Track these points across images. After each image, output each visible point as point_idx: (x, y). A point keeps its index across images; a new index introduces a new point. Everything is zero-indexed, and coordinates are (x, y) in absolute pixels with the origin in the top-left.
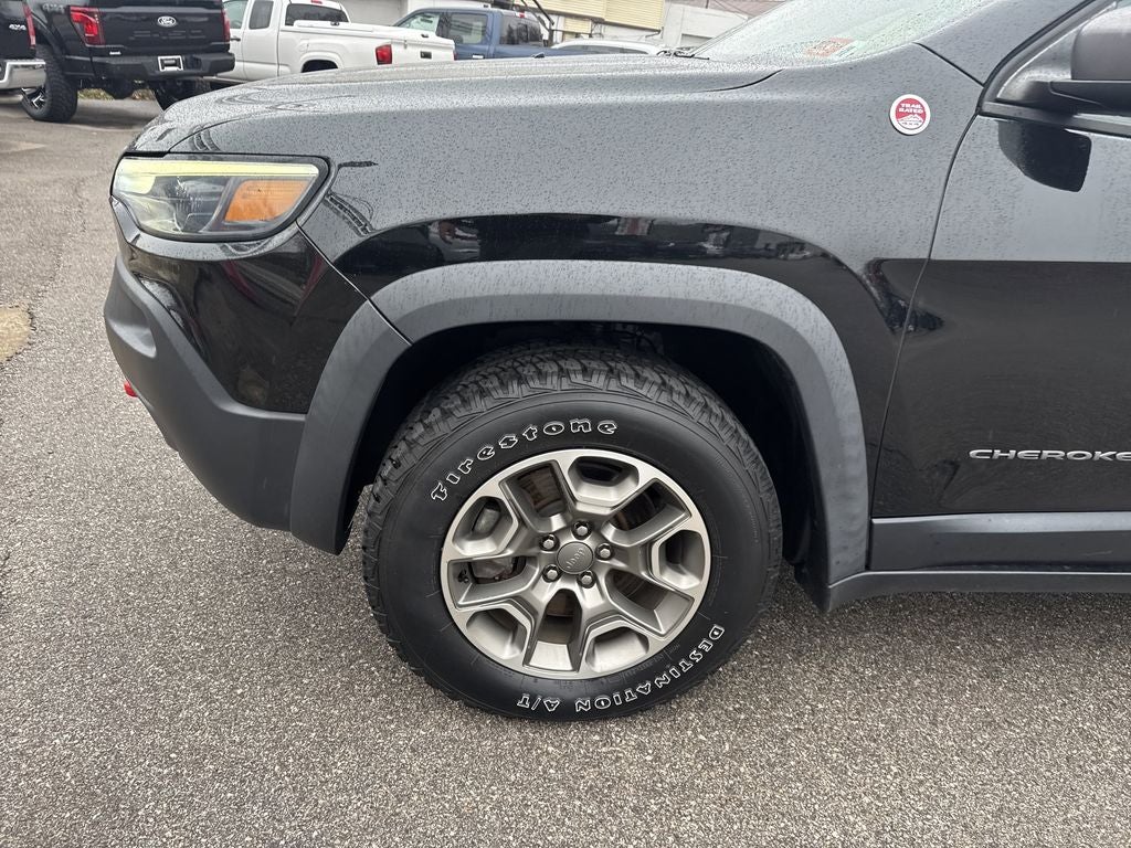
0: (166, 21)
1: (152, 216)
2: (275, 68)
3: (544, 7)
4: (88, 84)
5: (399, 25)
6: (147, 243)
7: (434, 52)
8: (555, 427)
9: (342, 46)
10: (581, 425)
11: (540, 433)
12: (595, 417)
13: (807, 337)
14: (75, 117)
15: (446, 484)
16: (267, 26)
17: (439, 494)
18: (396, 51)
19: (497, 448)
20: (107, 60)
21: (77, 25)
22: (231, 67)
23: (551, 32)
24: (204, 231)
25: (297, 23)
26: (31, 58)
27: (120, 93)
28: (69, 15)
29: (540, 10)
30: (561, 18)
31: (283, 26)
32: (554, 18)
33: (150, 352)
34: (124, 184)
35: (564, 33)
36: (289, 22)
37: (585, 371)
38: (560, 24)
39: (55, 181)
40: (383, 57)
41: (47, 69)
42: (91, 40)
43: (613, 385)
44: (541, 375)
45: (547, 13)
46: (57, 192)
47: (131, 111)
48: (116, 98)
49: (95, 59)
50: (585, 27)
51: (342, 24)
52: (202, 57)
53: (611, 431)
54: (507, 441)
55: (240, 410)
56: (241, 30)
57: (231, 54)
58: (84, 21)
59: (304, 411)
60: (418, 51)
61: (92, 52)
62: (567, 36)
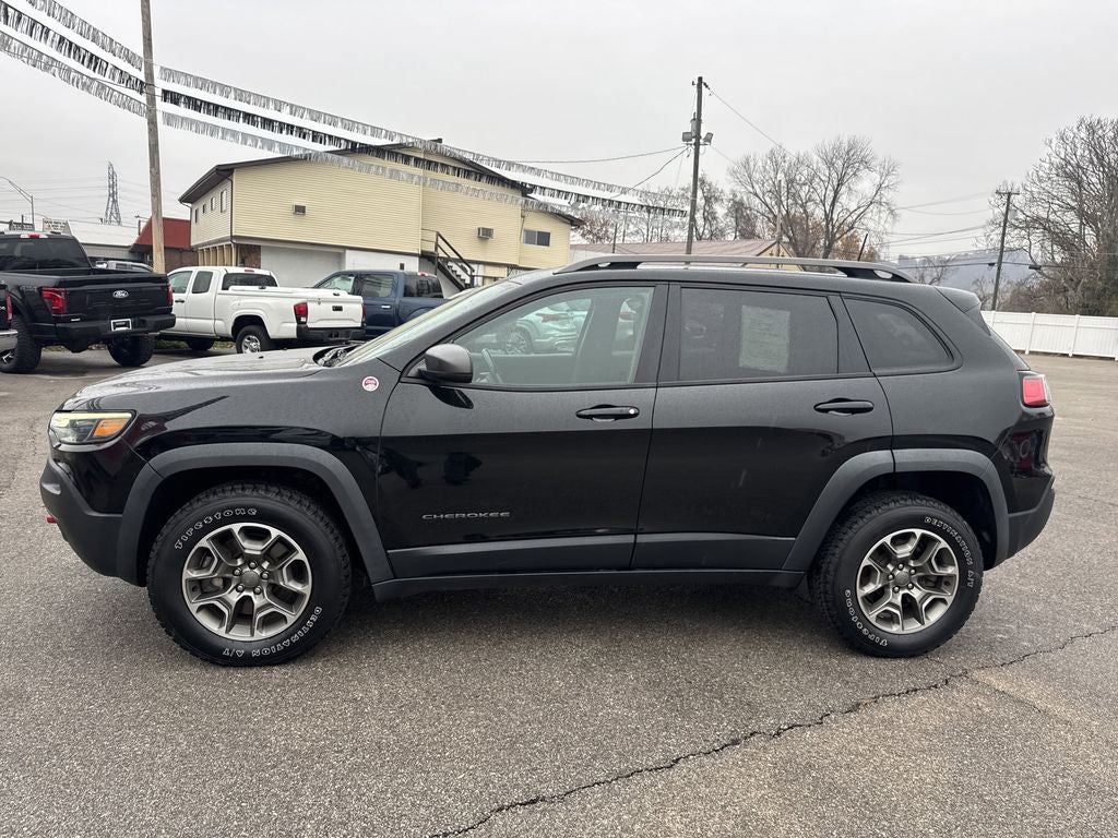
0: (120, 294)
1: (66, 436)
2: (211, 322)
3: (464, 258)
4: (49, 343)
5: (318, 286)
6: (63, 448)
7: (344, 306)
8: (228, 513)
9: (267, 305)
10: (240, 512)
11: (222, 516)
12: (247, 508)
13: (331, 469)
14: (38, 368)
15: (182, 541)
16: (207, 291)
17: (179, 545)
18: (311, 306)
19: (204, 523)
20: (68, 325)
21: (46, 300)
22: (173, 323)
23: (472, 277)
24: (85, 441)
25: (231, 288)
26: (7, 329)
27: (76, 347)
28: (41, 294)
29: (461, 260)
30: (481, 266)
31: (220, 291)
32: (474, 266)
33: (58, 493)
34: (54, 423)
35: (484, 277)
36: (225, 288)
37: (243, 489)
38: (479, 270)
39: (15, 421)
40: (300, 312)
41: (18, 336)
42: (57, 311)
43: (255, 493)
44: (223, 491)
45: (468, 262)
46: (17, 428)
47: (87, 360)
48: (73, 352)
49: (58, 325)
50: (502, 272)
51: (268, 288)
52: (148, 319)
53: (254, 513)
54: (208, 520)
55: (95, 514)
56: (185, 294)
57: (173, 315)
58: (53, 298)
59: (121, 513)
60: (331, 306)
61: (57, 320)
62: (487, 281)
